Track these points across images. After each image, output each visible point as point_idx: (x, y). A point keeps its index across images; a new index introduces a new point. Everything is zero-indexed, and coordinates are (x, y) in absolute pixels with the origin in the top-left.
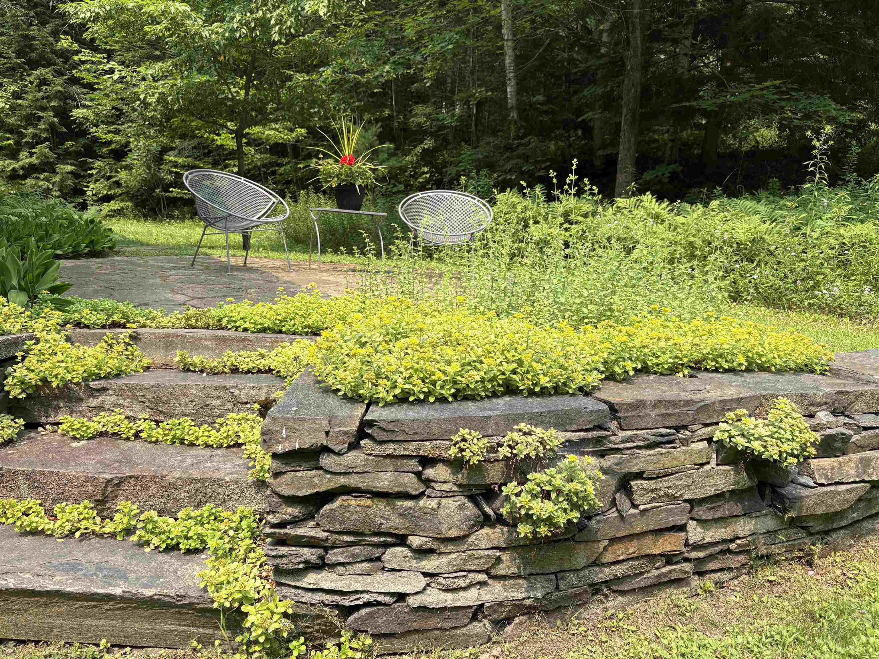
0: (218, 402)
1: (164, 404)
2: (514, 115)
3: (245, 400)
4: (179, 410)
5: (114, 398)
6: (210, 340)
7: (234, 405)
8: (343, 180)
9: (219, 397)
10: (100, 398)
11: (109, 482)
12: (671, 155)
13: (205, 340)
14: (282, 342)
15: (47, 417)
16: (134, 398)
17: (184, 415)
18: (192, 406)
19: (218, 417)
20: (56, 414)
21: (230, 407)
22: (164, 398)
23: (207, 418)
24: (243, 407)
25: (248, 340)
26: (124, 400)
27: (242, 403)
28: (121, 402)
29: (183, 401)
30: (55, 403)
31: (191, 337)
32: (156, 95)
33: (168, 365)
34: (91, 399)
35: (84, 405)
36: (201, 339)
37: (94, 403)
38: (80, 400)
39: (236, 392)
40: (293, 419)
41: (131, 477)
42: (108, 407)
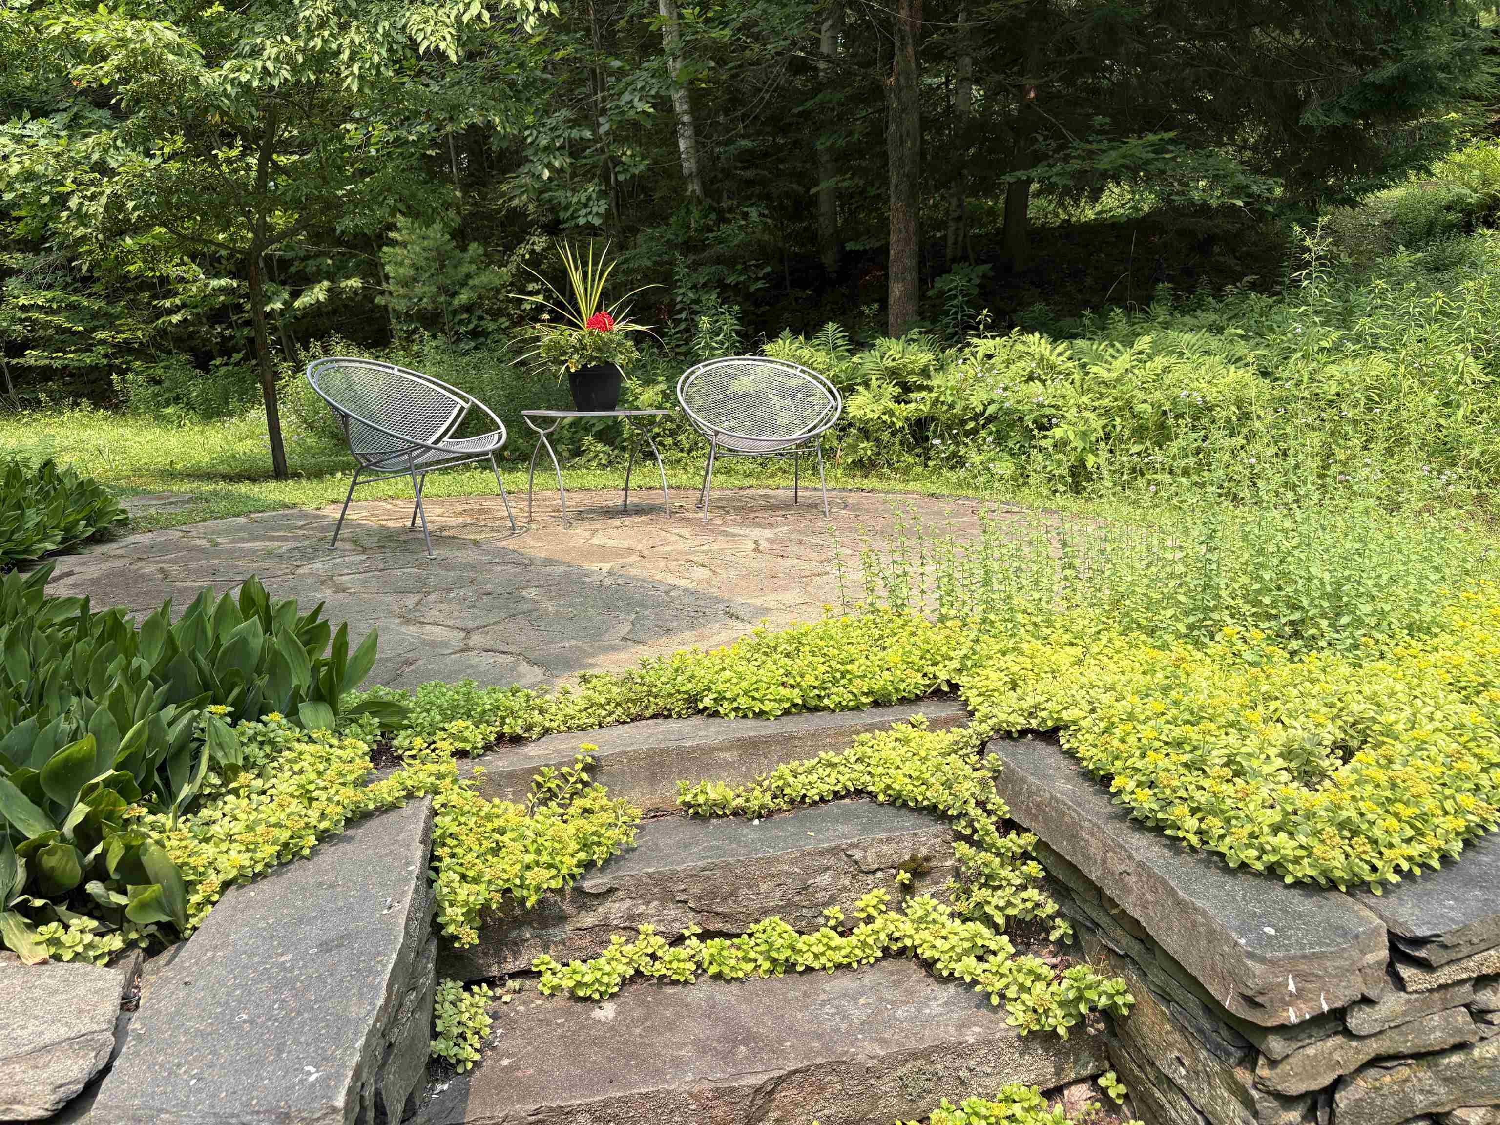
0: (825, 879)
1: (725, 899)
2: (694, 187)
3: (876, 866)
4: (755, 905)
5: (628, 903)
6: (728, 749)
7: (854, 877)
9: (827, 869)
10: (600, 909)
11: (758, 1090)
13: (720, 750)
14: (858, 733)
15: (499, 963)
16: (667, 896)
17: (765, 912)
18: (779, 894)
19: (825, 905)
20: (516, 954)
21: (847, 882)
22: (726, 889)
23: (805, 911)
24: (869, 879)
25: (795, 738)
26: (647, 904)
27: (867, 873)
28: (642, 908)
29: (763, 887)
30: (514, 934)
31: (694, 749)
33: (657, 810)
34: (583, 913)
35: (568, 927)
36: (713, 749)
37: (588, 920)
38: (563, 918)
39: (858, 855)
41: (794, 1072)
42: (615, 923)
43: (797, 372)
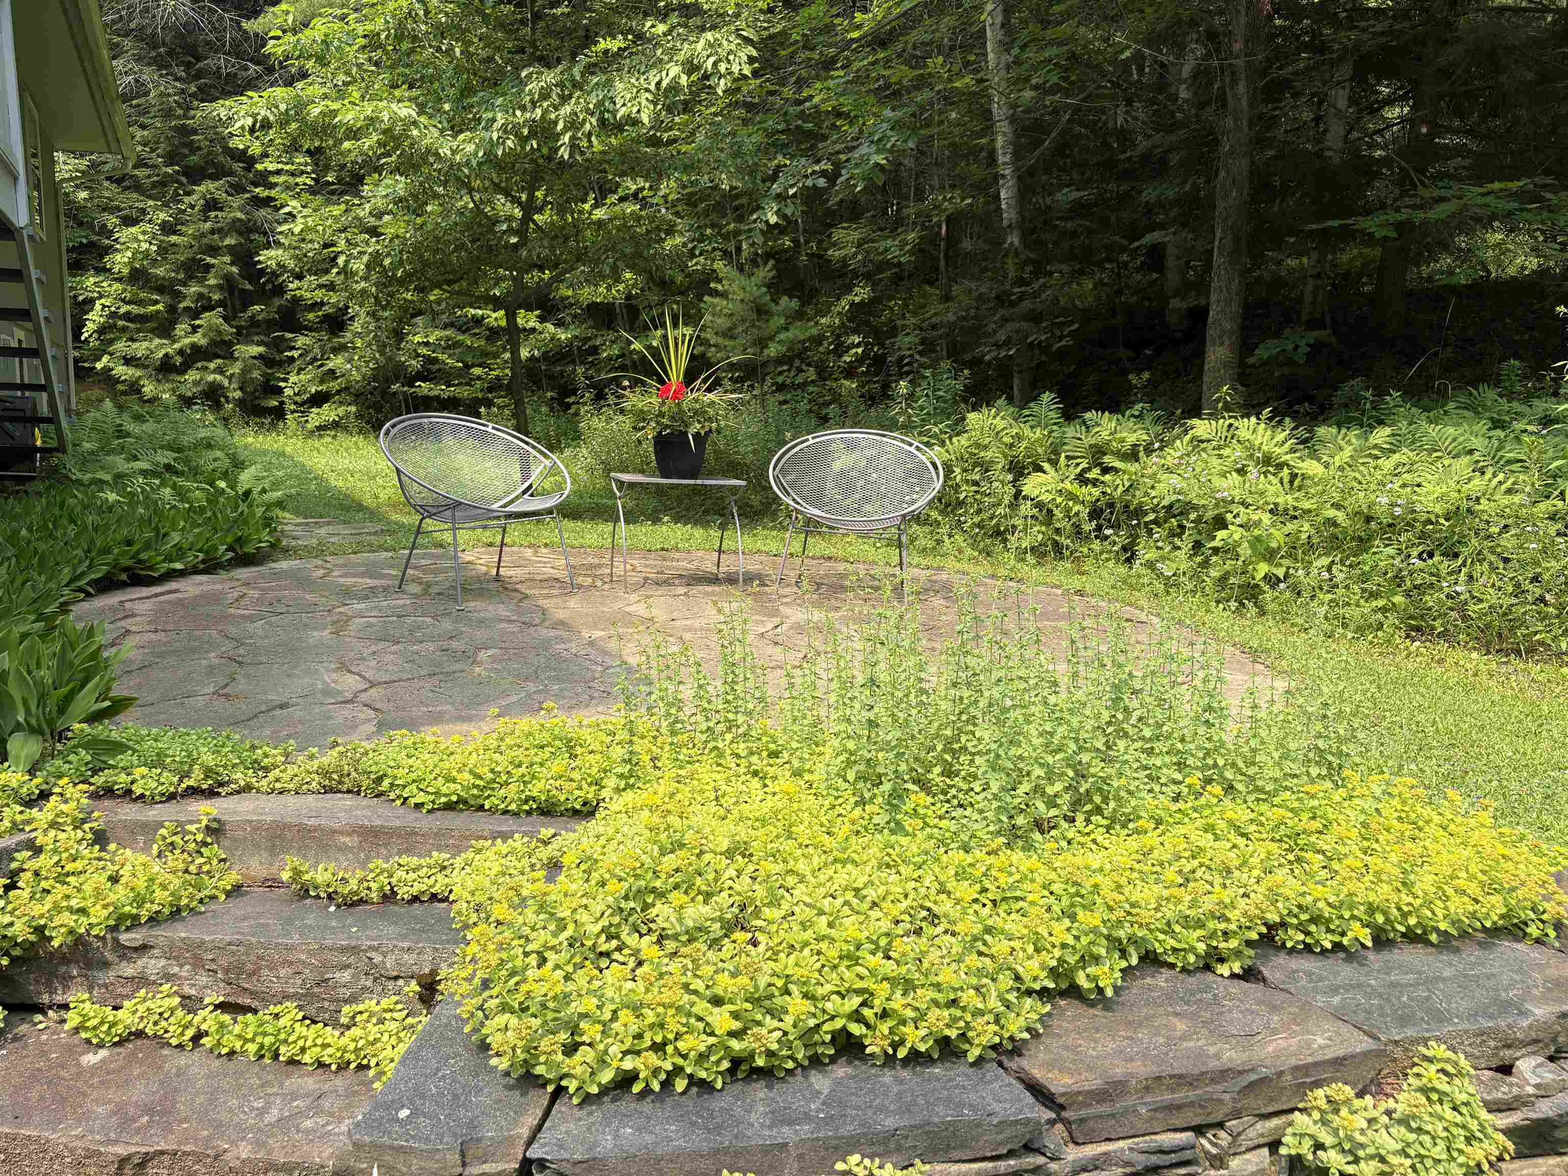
0: (345, 976)
1: (250, 975)
2: (1014, 239)
3: (395, 973)
4: (277, 987)
5: (163, 962)
6: (349, 834)
7: (375, 980)
8: (667, 427)
9: (348, 966)
10: (139, 963)
11: (123, 1161)
12: (1313, 303)
13: (341, 833)
14: (478, 838)
15: (51, 993)
16: (197, 964)
17: (286, 997)
18: (299, 982)
19: (346, 1001)
20: (66, 988)
21: (369, 983)
22: (249, 967)
23: (326, 1004)
24: (390, 985)
25: (416, 834)
26: (181, 966)
27: (389, 979)
28: (176, 969)
29: (283, 972)
30: (63, 969)
31: (316, 829)
32: (366, 258)
33: (274, 880)
34: (124, 964)
35: (112, 974)
36: (334, 832)
37: (129, 970)
38: (106, 965)
39: (378, 959)
40: (392, 1147)
41: (162, 1153)
42: (153, 978)
43: (912, 449)
